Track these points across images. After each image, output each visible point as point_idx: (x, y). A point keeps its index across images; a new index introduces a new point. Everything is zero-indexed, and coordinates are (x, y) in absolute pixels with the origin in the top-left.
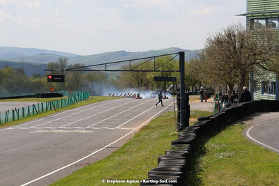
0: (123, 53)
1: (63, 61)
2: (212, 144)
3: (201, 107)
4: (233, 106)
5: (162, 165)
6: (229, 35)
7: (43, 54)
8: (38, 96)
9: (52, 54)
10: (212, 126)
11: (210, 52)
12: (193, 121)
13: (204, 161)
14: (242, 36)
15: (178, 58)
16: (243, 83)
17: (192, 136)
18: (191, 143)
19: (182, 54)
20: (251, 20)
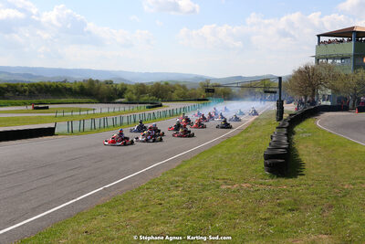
2: (297, 129)
3: (290, 108)
4: (307, 108)
6: (306, 68)
8: (195, 100)
9: (201, 78)
10: (297, 119)
11: (294, 77)
12: (285, 116)
13: (295, 138)
14: (313, 69)
15: (277, 80)
16: (313, 96)
17: (287, 124)
19: (280, 78)
20: (317, 60)
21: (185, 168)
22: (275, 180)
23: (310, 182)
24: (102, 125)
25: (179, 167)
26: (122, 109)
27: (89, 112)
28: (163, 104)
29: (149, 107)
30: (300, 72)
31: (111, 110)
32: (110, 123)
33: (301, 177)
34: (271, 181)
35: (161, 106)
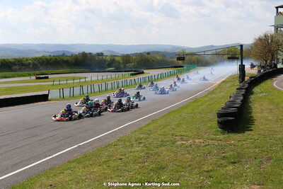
0: (212, 46)
1: (184, 50)
2: (256, 89)
3: (251, 71)
4: (267, 71)
5: (232, 99)
6: (265, 36)
7: (174, 47)
8: (172, 67)
9: (179, 48)
10: (256, 81)
11: (255, 45)
12: (247, 78)
13: (252, 97)
14: (272, 37)
15: (239, 48)
16: (273, 59)
17: (247, 86)
18: (246, 89)
19: (242, 46)
20: (276, 28)
21: (151, 127)
22: (226, 136)
23: (256, 137)
24: (89, 91)
25: (147, 125)
26: (109, 77)
27: (81, 80)
28: (145, 71)
29: (132, 75)
30: (260, 39)
31: (100, 78)
32: (97, 89)
33: (249, 132)
34: (222, 137)
35: (143, 73)
